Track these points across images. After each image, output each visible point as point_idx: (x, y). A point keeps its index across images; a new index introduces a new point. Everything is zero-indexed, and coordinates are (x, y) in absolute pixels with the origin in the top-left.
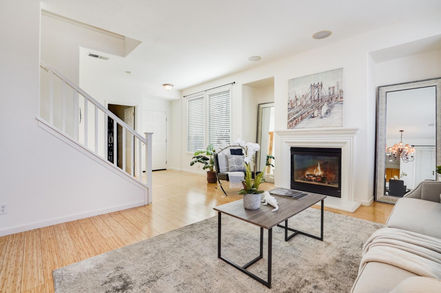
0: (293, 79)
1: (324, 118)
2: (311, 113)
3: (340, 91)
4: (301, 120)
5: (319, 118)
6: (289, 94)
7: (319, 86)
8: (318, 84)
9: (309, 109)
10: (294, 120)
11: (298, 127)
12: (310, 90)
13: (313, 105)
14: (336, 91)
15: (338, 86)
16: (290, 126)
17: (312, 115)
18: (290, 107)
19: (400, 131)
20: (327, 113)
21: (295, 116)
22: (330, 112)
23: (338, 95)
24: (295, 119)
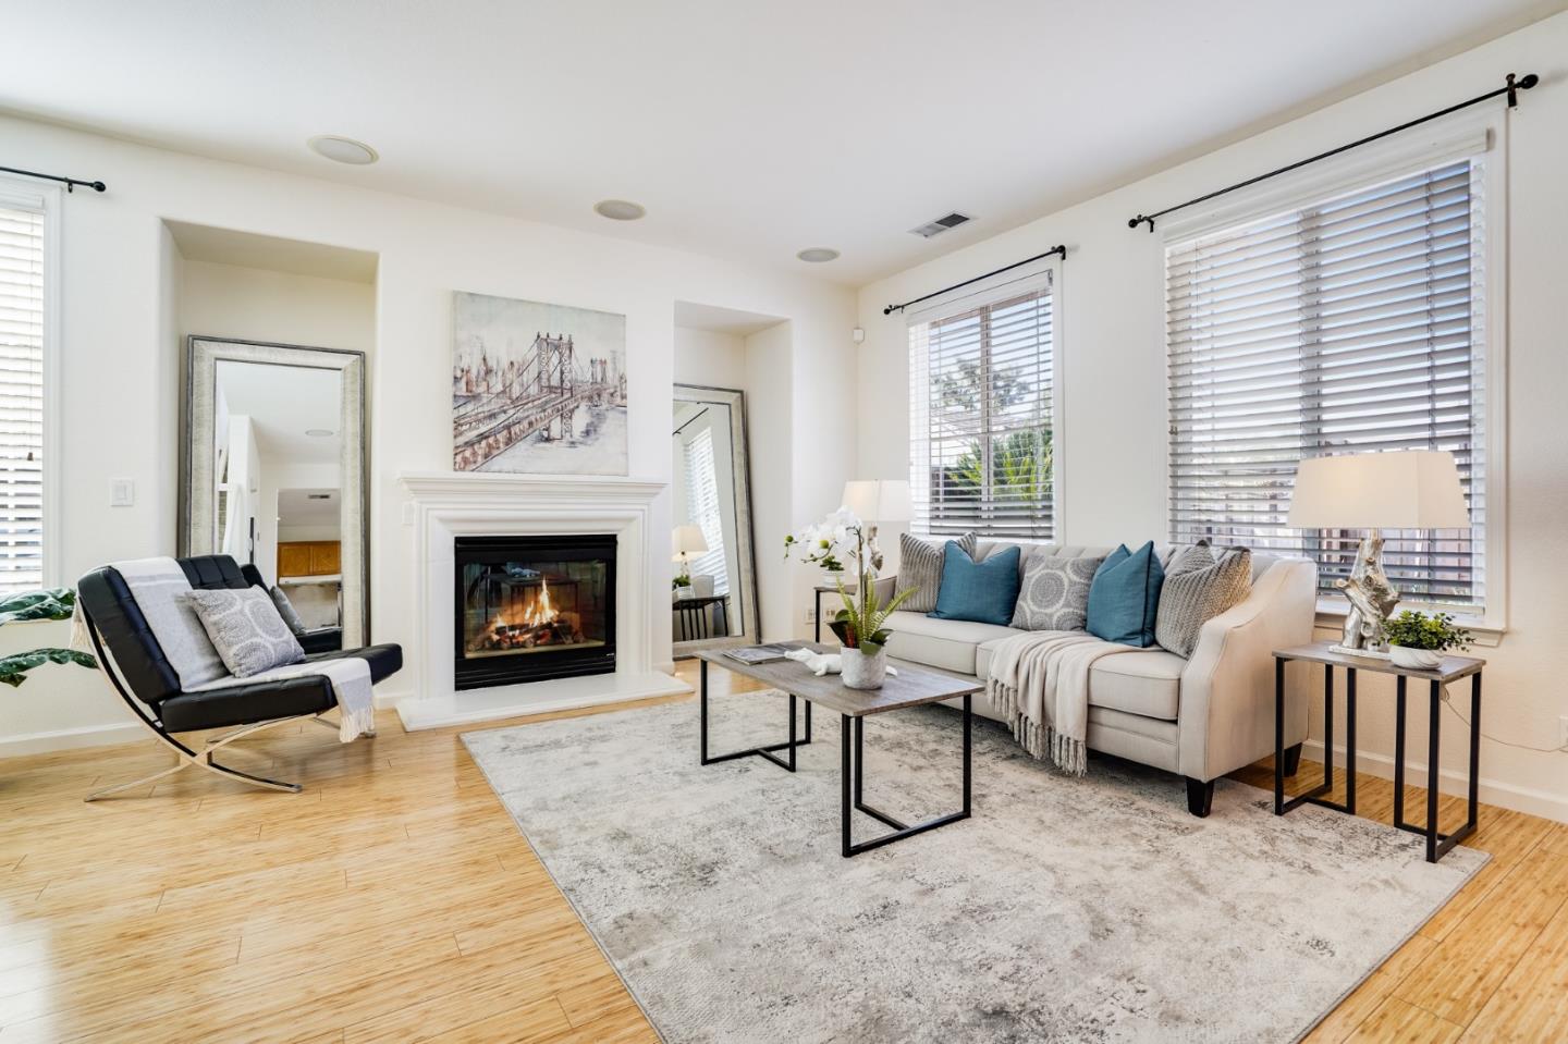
0: (471, 294)
1: (581, 448)
2: (541, 425)
3: (621, 378)
4: (507, 444)
5: (564, 443)
6: (456, 344)
7: (563, 347)
8: (561, 338)
9: (534, 415)
10: (479, 442)
12: (535, 351)
13: (546, 402)
14: (610, 374)
15: (615, 363)
16: (466, 461)
17: (545, 434)
18: (463, 392)
20: (587, 433)
21: (483, 429)
22: (595, 430)
23: (616, 387)
24: (483, 437)
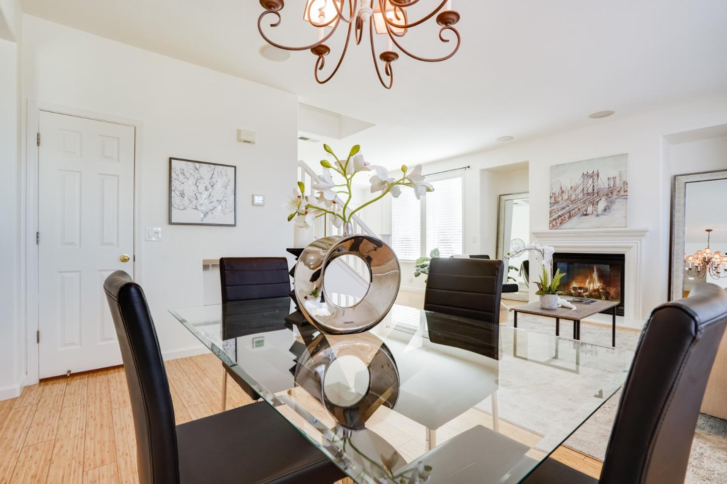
0: (557, 166)
1: (602, 217)
2: (584, 210)
3: (624, 183)
4: (569, 218)
5: (593, 216)
6: (551, 185)
7: (594, 176)
8: (593, 172)
9: (580, 205)
10: (558, 218)
11: (564, 228)
12: (582, 180)
13: (586, 200)
14: (618, 182)
15: (620, 177)
16: (553, 226)
17: (585, 213)
18: (553, 201)
19: (707, 230)
20: (605, 210)
21: (560, 213)
22: (609, 209)
23: (621, 187)
24: (560, 216)
